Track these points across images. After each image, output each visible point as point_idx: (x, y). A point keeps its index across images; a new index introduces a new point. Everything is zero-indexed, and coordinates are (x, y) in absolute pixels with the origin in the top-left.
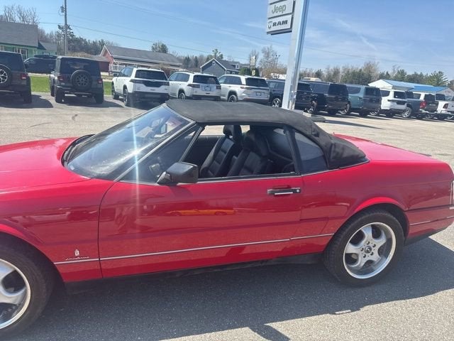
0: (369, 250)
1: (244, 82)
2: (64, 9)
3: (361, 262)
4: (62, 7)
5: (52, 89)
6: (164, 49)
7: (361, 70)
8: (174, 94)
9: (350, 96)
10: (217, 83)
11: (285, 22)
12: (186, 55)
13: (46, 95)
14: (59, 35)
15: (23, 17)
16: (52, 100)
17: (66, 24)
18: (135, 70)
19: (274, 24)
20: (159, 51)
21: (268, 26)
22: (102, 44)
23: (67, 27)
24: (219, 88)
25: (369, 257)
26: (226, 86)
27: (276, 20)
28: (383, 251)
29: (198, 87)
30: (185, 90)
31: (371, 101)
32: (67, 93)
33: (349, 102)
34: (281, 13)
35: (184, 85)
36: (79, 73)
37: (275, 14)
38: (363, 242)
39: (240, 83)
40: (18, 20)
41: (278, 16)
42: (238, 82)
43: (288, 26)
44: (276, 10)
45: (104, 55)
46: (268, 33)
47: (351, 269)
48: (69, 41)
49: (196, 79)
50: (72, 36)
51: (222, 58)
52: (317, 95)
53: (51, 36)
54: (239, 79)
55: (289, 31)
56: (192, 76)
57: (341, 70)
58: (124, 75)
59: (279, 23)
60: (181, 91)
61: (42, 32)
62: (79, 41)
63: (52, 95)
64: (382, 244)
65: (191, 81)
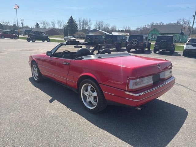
4: (193, 15)
17: (193, 22)
40: (182, 23)
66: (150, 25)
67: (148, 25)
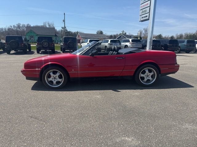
0: (148, 76)
1: (131, 41)
2: (64, 21)
3: (146, 80)
4: (63, 20)
5: (61, 48)
6: (101, 33)
7: (194, 34)
8: (103, 48)
9: (180, 45)
10: (120, 42)
11: (146, 16)
12: (110, 35)
13: (59, 51)
14: (62, 31)
15: (49, 25)
16: (61, 52)
17: (65, 26)
18: (89, 40)
19: (142, 18)
20: (100, 34)
21: (140, 18)
22: (78, 33)
23: (65, 27)
24: (121, 44)
25: (148, 78)
26: (124, 43)
27: (143, 16)
28: (153, 77)
29: (112, 44)
30: (107, 46)
31: (190, 46)
32: (66, 50)
33: (180, 47)
34: (145, 13)
35: (107, 44)
36: (70, 42)
37: (143, 14)
38: (146, 74)
39: (129, 42)
40: (48, 26)
41: (144, 14)
42: (128, 41)
43: (147, 18)
44: (143, 12)
45: (78, 37)
46: (140, 21)
47: (143, 82)
48: (66, 33)
49: (111, 41)
50: (67, 31)
51: (126, 34)
52: (164, 45)
53: (59, 31)
54: (129, 40)
55: (148, 19)
56: (110, 40)
57: (184, 35)
58: (85, 42)
59: (144, 17)
60: (106, 46)
61: (56, 30)
62: (69, 32)
63: (61, 51)
64: (152, 74)
65: (109, 42)
66: (16, 26)
67: (14, 26)
